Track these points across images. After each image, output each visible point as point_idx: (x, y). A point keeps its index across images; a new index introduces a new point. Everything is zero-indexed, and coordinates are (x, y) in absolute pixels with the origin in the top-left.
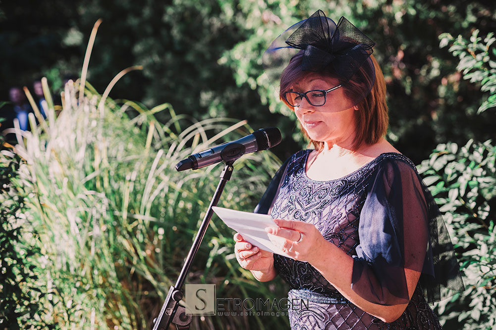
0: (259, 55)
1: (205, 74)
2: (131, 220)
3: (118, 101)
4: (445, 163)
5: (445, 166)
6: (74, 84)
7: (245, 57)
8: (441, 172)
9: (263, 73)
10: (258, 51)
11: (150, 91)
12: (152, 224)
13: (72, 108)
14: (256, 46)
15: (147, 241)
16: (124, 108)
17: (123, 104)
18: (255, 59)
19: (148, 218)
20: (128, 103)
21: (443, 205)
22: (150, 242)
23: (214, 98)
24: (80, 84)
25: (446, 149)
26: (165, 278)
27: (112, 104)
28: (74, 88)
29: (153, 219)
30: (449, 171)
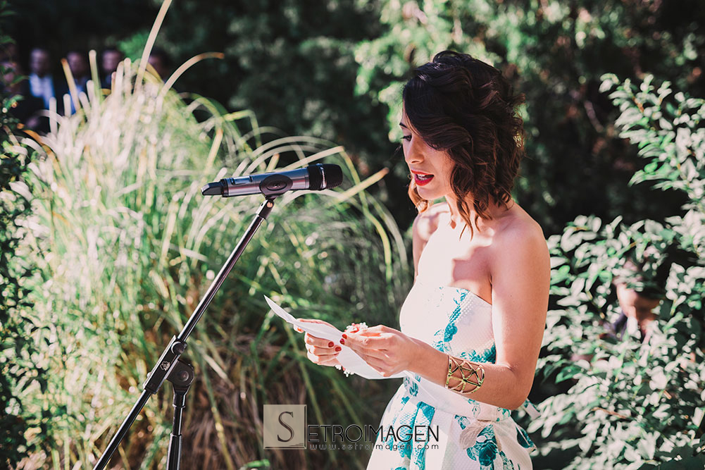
0: (389, 60)
1: (320, 76)
2: (174, 254)
3: (185, 95)
4: (578, 242)
5: (577, 247)
6: (131, 65)
7: (368, 61)
8: (570, 255)
9: (389, 85)
10: (387, 55)
11: (244, 87)
12: (200, 263)
13: (124, 94)
14: (385, 49)
15: (191, 283)
16: (193, 106)
17: (193, 100)
18: (383, 65)
19: (196, 256)
20: (200, 101)
21: (564, 296)
22: (194, 286)
23: (322, 110)
24: (139, 66)
25: (586, 224)
26: (204, 336)
27: (176, 98)
28: (131, 70)
29: (203, 258)
30: (580, 254)
